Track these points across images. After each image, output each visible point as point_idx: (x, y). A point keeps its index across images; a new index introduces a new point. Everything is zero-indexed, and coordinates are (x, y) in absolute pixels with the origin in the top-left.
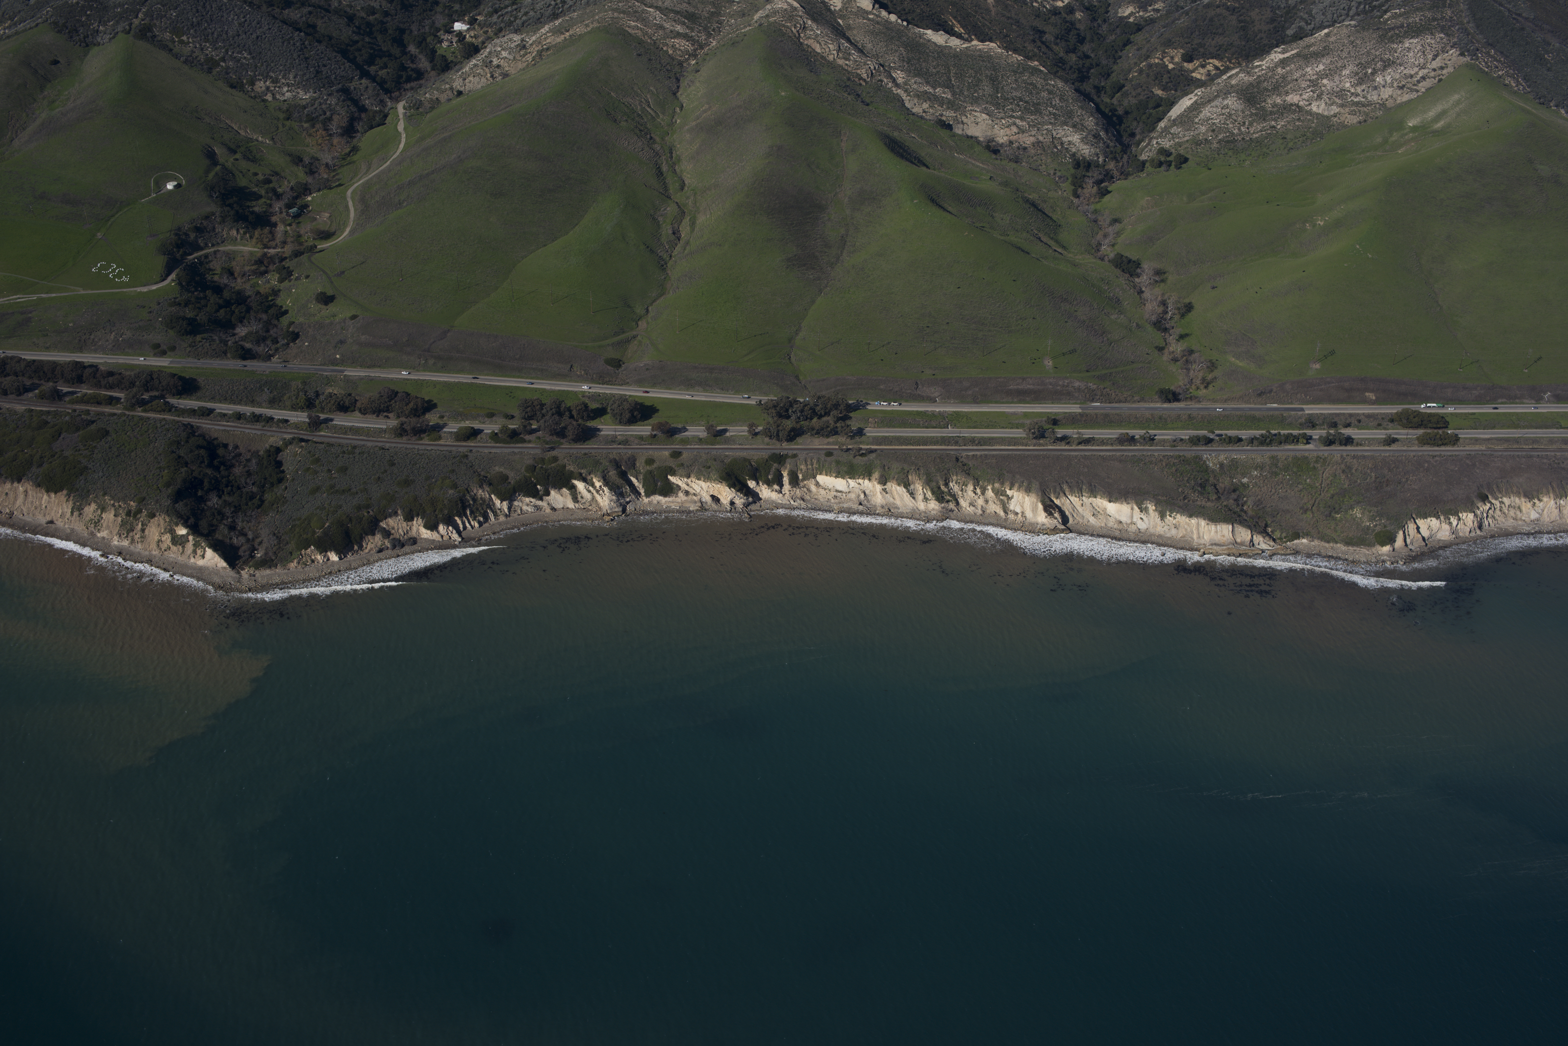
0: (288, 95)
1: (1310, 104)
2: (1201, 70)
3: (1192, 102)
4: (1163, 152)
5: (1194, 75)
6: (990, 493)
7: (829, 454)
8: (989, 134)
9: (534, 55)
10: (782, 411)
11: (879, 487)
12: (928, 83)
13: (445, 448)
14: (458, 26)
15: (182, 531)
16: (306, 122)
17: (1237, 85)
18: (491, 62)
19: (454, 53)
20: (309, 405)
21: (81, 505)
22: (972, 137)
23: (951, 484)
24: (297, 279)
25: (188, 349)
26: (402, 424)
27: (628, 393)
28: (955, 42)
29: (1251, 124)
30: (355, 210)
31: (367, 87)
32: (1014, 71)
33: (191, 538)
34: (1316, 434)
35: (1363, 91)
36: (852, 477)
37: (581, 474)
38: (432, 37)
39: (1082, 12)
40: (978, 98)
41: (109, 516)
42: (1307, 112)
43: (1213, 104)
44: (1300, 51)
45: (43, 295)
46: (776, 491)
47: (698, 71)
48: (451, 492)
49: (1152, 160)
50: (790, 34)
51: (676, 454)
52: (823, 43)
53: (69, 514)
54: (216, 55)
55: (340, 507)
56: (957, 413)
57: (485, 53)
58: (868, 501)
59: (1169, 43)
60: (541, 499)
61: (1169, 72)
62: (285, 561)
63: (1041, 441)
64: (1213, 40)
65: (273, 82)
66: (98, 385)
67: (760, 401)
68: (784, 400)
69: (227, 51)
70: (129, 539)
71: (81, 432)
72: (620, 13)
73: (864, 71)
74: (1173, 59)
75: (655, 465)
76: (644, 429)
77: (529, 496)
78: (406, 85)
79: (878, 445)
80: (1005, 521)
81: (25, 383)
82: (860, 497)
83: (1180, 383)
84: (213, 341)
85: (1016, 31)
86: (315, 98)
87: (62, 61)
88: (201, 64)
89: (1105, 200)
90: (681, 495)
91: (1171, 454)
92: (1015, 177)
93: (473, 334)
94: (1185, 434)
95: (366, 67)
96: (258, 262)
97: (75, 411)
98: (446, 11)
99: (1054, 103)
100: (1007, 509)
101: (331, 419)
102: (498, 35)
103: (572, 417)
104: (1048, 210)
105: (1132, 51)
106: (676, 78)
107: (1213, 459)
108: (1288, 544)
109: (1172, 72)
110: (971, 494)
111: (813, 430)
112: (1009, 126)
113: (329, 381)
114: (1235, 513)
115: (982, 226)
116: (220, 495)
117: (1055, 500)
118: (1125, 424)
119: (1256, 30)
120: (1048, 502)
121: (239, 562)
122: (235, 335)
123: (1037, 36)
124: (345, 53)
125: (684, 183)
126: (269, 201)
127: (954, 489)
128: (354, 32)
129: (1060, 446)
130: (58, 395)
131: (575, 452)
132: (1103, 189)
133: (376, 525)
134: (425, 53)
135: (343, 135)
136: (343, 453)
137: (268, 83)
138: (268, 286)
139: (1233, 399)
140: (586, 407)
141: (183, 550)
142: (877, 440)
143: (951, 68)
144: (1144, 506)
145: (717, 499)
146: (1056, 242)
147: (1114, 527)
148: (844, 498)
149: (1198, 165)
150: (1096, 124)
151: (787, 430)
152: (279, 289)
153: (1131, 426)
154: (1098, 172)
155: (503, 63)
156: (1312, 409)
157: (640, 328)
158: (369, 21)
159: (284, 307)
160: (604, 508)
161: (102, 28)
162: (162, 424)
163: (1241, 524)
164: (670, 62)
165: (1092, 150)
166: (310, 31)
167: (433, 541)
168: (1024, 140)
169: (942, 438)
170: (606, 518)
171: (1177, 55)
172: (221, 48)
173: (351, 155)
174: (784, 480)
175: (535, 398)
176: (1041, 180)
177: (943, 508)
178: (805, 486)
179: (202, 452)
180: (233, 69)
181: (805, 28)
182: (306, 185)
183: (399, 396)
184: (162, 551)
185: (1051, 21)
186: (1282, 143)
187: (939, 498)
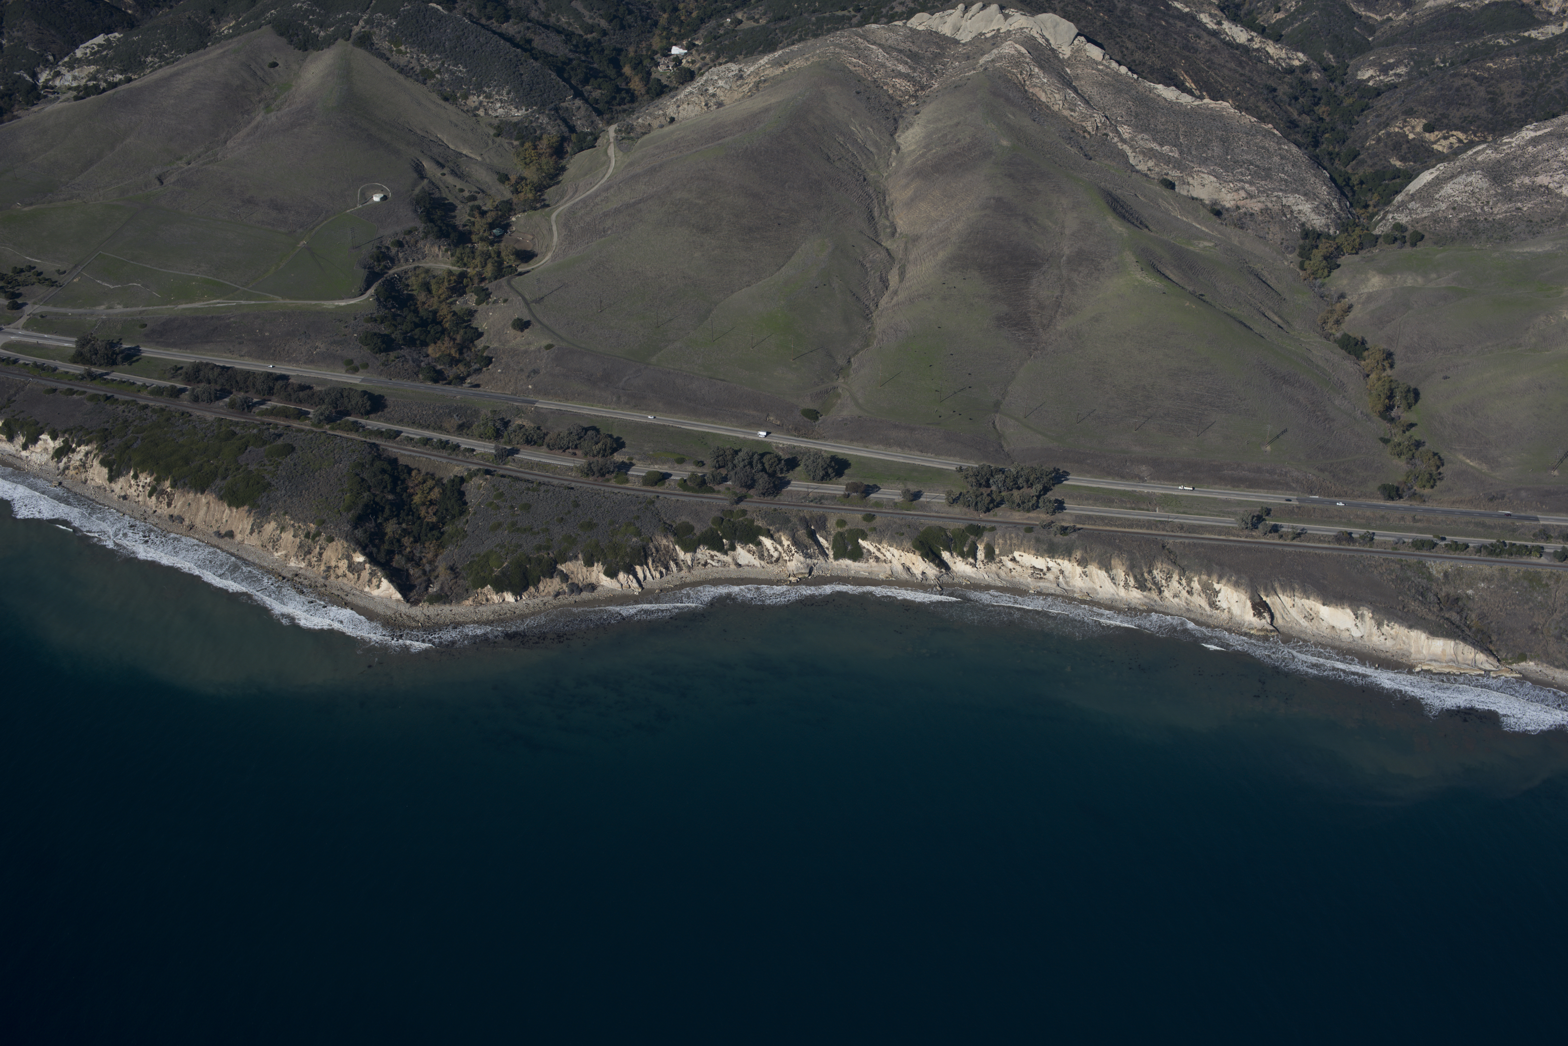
0: (500, 111)
1: (1561, 187)
2: (1443, 142)
3: (1433, 176)
4: (1399, 227)
5: (1436, 147)
6: (1196, 585)
7: (1030, 529)
8: (1215, 197)
9: (751, 86)
10: (983, 479)
11: (1079, 570)
12: (1155, 140)
13: (632, 493)
14: (676, 50)
15: (359, 558)
16: (516, 140)
17: (1483, 162)
18: (707, 90)
19: (669, 77)
20: (497, 435)
21: (261, 522)
22: (1197, 199)
23: (1155, 572)
24: (495, 302)
25: (382, 367)
26: (590, 464)
27: (824, 448)
28: (1186, 99)
29: (1495, 204)
30: (559, 234)
31: (580, 108)
32: (1246, 133)
33: (367, 566)
34: (1551, 547)
36: (1052, 557)
37: (769, 530)
38: (649, 60)
39: (1319, 72)
40: (1206, 159)
41: (287, 536)
42: (1557, 194)
43: (1455, 181)
44: (1554, 130)
45: (243, 302)
46: (971, 564)
47: (917, 113)
48: (634, 539)
49: (1387, 236)
50: (1016, 81)
51: (869, 518)
52: (1049, 92)
53: (248, 531)
54: (432, 66)
55: (521, 546)
56: (1166, 496)
57: (700, 81)
58: (1067, 583)
59: (1410, 113)
60: (726, 553)
61: (1408, 141)
62: (460, 599)
63: (1254, 534)
64: (1458, 110)
65: (486, 97)
66: (288, 398)
67: (961, 468)
68: (985, 469)
69: (443, 64)
70: (306, 561)
71: (268, 447)
72: (841, 48)
73: (1089, 124)
74: (1414, 129)
75: (847, 528)
76: (837, 488)
77: (713, 549)
78: (619, 108)
79: (1080, 523)
80: (1211, 616)
81: (216, 390)
82: (1057, 578)
83: (1405, 478)
84: (406, 361)
85: (1250, 89)
86: (527, 116)
87: (280, 64)
88: (417, 75)
89: (1332, 274)
90: (871, 561)
91: (1392, 557)
92: (1238, 244)
93: (669, 373)
94: (1409, 537)
95: (580, 87)
96: (455, 281)
97: (263, 423)
98: (664, 34)
99: (1286, 169)
100: (1213, 605)
101: (517, 451)
102: (715, 62)
103: (764, 470)
104: (1272, 282)
105: (1370, 117)
106: (895, 119)
107: (1437, 567)
108: (1514, 666)
109: (1412, 143)
110: (1176, 584)
111: (1013, 502)
112: (1237, 190)
113: (519, 412)
114: (1458, 627)
115: (1202, 295)
116: (400, 524)
117: (1264, 599)
118: (1343, 520)
119: (1505, 103)
120: (1258, 600)
121: (413, 595)
122: (428, 356)
123: (1271, 96)
124: (560, 72)
125: (895, 229)
126: (473, 219)
127: (1158, 578)
128: (570, 51)
129: (1273, 539)
130: (247, 406)
131: (764, 507)
132: (1331, 262)
133: (555, 568)
134: (640, 75)
135: (551, 155)
136: (528, 489)
137: (481, 98)
138: (465, 307)
139: (1461, 502)
140: (780, 460)
141: (359, 578)
142: (1080, 518)
143: (1180, 125)
144: (1360, 612)
145: (908, 569)
146: (1280, 317)
147: (1327, 632)
148: (1041, 578)
149: (1436, 243)
150: (1329, 194)
151: (987, 500)
152: (476, 311)
153: (1349, 523)
154: (1328, 245)
155: (718, 92)
156: (1547, 519)
157: (841, 380)
158: (587, 39)
159: (480, 330)
160: (790, 569)
161: (322, 34)
162: (349, 444)
163: (1465, 640)
164: (890, 102)
165: (1323, 221)
166: (526, 46)
167: (613, 590)
168: (1252, 205)
169: (1149, 521)
170: (792, 579)
171: (1419, 124)
172: (437, 60)
173: (557, 175)
174: (978, 554)
175: (728, 446)
176: (1267, 249)
177: (1145, 597)
178: (1001, 561)
179: (386, 477)
180: (447, 82)
181: (1031, 76)
182: (511, 204)
183: (590, 433)
184: (338, 577)
185: (1286, 80)
186: (1527, 226)
187: (1141, 586)
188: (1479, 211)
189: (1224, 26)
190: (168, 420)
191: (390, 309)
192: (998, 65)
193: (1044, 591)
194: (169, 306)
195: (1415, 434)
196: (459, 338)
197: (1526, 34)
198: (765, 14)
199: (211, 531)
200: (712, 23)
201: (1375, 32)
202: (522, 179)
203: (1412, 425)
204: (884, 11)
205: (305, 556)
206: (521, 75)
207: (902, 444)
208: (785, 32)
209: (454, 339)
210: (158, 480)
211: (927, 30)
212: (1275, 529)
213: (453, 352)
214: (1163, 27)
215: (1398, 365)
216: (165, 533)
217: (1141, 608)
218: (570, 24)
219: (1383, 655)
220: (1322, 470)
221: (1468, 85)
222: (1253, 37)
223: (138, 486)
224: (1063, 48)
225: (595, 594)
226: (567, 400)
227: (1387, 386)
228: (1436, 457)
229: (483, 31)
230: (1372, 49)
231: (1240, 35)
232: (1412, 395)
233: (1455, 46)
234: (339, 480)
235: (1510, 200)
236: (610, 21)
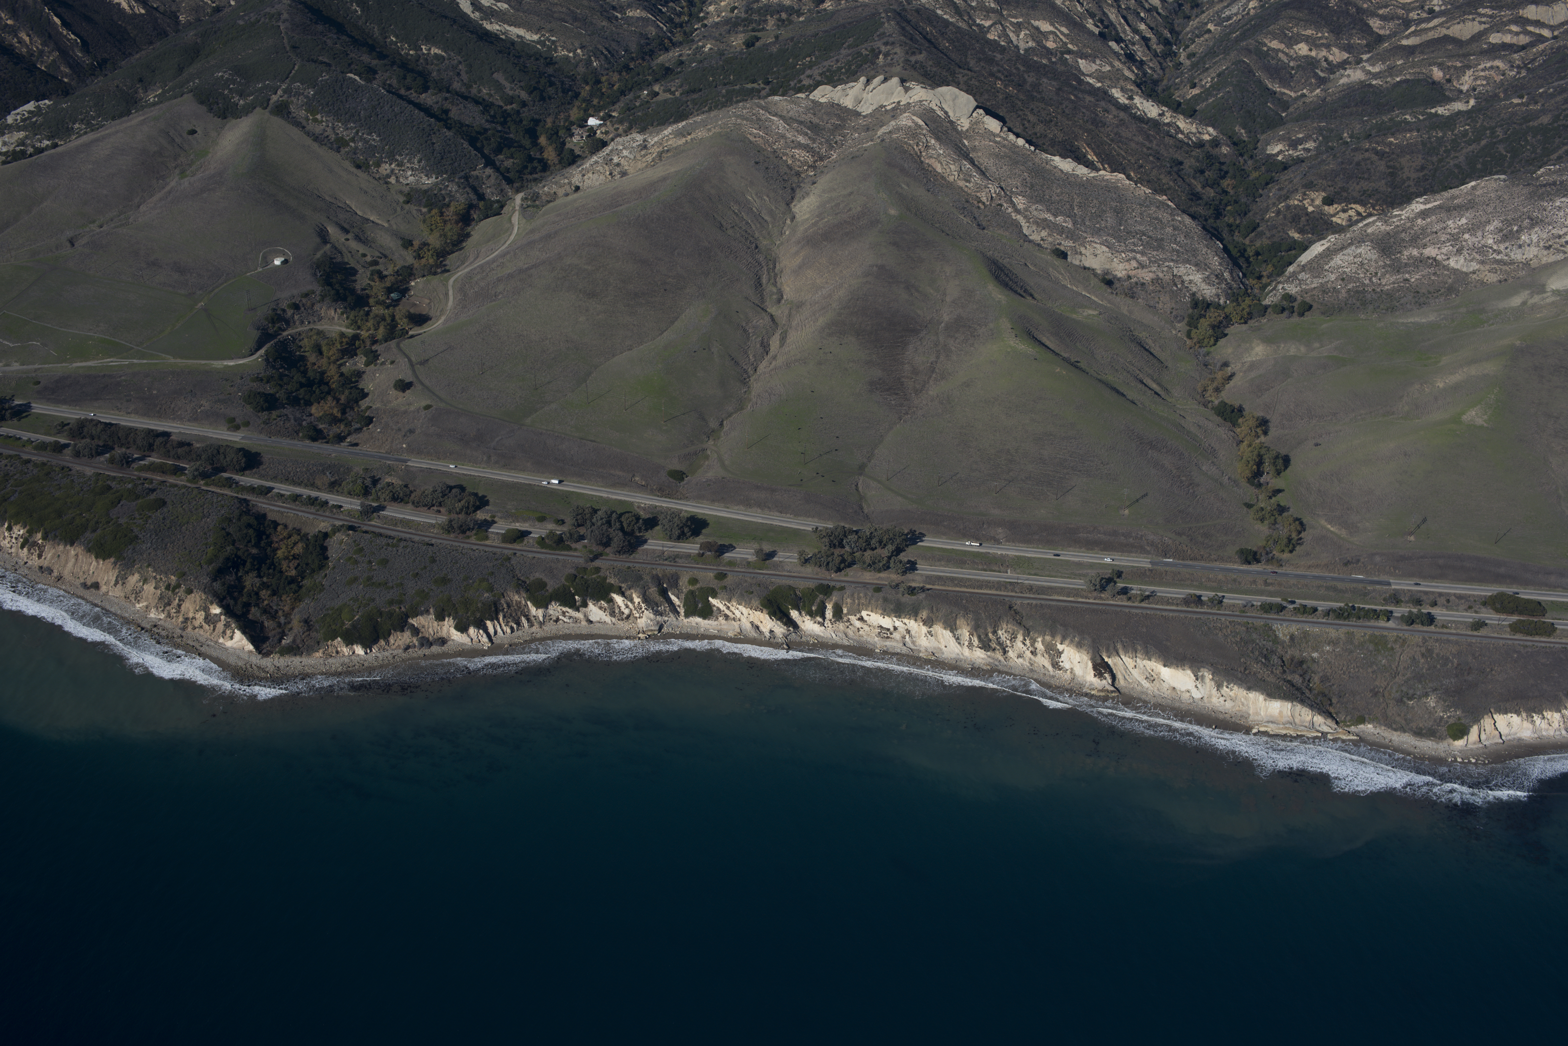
0: (411, 179)
1: (1448, 259)
2: (1342, 215)
3: (1324, 248)
4: (1288, 297)
5: (1334, 219)
6: (1039, 646)
7: (878, 589)
8: (1107, 267)
9: (654, 155)
10: (836, 540)
11: (924, 629)
12: (1049, 210)
14: (592, 122)
15: (216, 610)
16: (425, 207)
17: (1373, 234)
18: (611, 159)
19: (582, 147)
20: (366, 492)
21: (125, 574)
22: (1089, 269)
23: (1000, 632)
24: (383, 363)
25: (263, 426)
26: (451, 521)
27: (684, 508)
28: (1082, 171)
29: (1384, 275)
30: (454, 298)
31: (490, 176)
32: (1140, 205)
33: (223, 617)
34: (1399, 611)
35: (1506, 248)
36: (899, 617)
37: (620, 588)
38: (564, 131)
39: (1229, 146)
40: (1100, 229)
41: (149, 588)
42: (1444, 266)
43: (1345, 252)
44: (1444, 203)
45: (135, 361)
46: (819, 623)
47: (814, 183)
48: (486, 595)
49: (1276, 306)
50: (912, 152)
51: (721, 576)
52: (944, 163)
53: (113, 583)
54: (346, 135)
55: (374, 600)
56: (1019, 558)
57: (607, 150)
58: (913, 642)
59: (1310, 186)
60: (578, 610)
61: (1307, 214)
62: (310, 650)
63: (1103, 595)
64: (1358, 184)
65: (398, 165)
66: (167, 455)
67: (817, 528)
68: (838, 530)
69: (357, 133)
70: (166, 612)
71: (140, 501)
72: (743, 119)
73: (983, 194)
74: (1314, 201)
75: (698, 586)
76: (691, 547)
77: (565, 605)
78: (530, 177)
79: (929, 584)
80: (1053, 677)
81: (98, 446)
82: (904, 637)
83: (1264, 543)
84: (288, 419)
85: (1152, 162)
86: (436, 184)
87: (199, 132)
88: (331, 143)
89: (1219, 343)
90: (720, 619)
91: (1239, 620)
92: (1127, 313)
93: (541, 434)
94: (1258, 600)
95: (492, 156)
96: (347, 344)
97: (139, 478)
98: (584, 105)
99: (1178, 239)
100: (1056, 665)
101: (382, 508)
102: (627, 132)
103: (622, 529)
104: (1156, 350)
105: (1273, 190)
106: (792, 189)
107: (1283, 630)
108: (1353, 729)
109: (1312, 215)
110: (1020, 645)
111: (864, 563)
112: (1129, 260)
113: (390, 470)
114: (1298, 689)
115: (1078, 362)
116: (259, 576)
117: (1106, 659)
118: (1195, 583)
119: (1405, 177)
120: (1099, 661)
121: (266, 646)
122: (311, 415)
123: (1175, 169)
124: (473, 142)
125: (782, 296)
126: (372, 283)
127: (1003, 638)
128: (487, 121)
129: (1122, 601)
130: (127, 461)
131: (618, 564)
132: (1219, 332)
133: (406, 621)
134: (554, 145)
135: (457, 223)
136: (388, 545)
137: (393, 166)
138: (354, 368)
139: (1317, 566)
140: (638, 518)
141: (214, 630)
142: (930, 579)
143: (1075, 196)
144: (1200, 674)
145: (758, 627)
146: (1159, 384)
147: (1167, 693)
148: (888, 637)
149: (1323, 313)
150: (1220, 264)
151: (837, 560)
152: (364, 372)
153: (1200, 587)
154: (1217, 314)
155: (623, 162)
156: (1399, 584)
157: (711, 442)
158: (506, 110)
159: (366, 391)
160: (640, 626)
161: (242, 102)
162: (220, 499)
163: (1302, 702)
164: (788, 172)
165: (1214, 291)
166: (442, 117)
167: (463, 644)
168: (1143, 275)
169: (998, 582)
170: (641, 635)
171: (1318, 197)
172: (352, 128)
173: (462, 241)
174: (827, 613)
175: (588, 505)
176: (1156, 318)
177: (989, 657)
178: (848, 621)
179: (251, 531)
180: (361, 150)
181: (927, 147)
182: (412, 269)
183: (454, 491)
184: (194, 628)
185: (1193, 153)
186: (1414, 297)
187: (985, 646)
188: (1367, 282)
189: (1135, 101)
190: (48, 474)
191: (278, 369)
192: (894, 136)
193: (891, 650)
194: (64, 364)
195: (1281, 499)
196: (343, 398)
197: (1433, 111)
198: (681, 86)
199: (78, 582)
200: (630, 96)
201: (1288, 108)
202: (425, 244)
203: (1279, 491)
204: (792, 83)
205: (165, 607)
206: (434, 144)
207: (762, 505)
208: (696, 104)
209: (338, 400)
210: (31, 532)
211: (829, 102)
212: (1125, 591)
213: (335, 411)
214: (1072, 101)
215: (1273, 432)
216: (33, 584)
217: (985, 668)
218: (491, 95)
219: (1221, 717)
220: (1179, 534)
221: (1369, 159)
222: (1164, 111)
223: (12, 537)
224: (962, 120)
225: (445, 648)
226: (439, 459)
227: (1256, 453)
228: (1297, 522)
229: (399, 101)
230: (1285, 124)
231: (1151, 109)
232: (1281, 461)
233: (1363, 122)
234: (205, 534)
235: (1398, 271)
236: (530, 93)
